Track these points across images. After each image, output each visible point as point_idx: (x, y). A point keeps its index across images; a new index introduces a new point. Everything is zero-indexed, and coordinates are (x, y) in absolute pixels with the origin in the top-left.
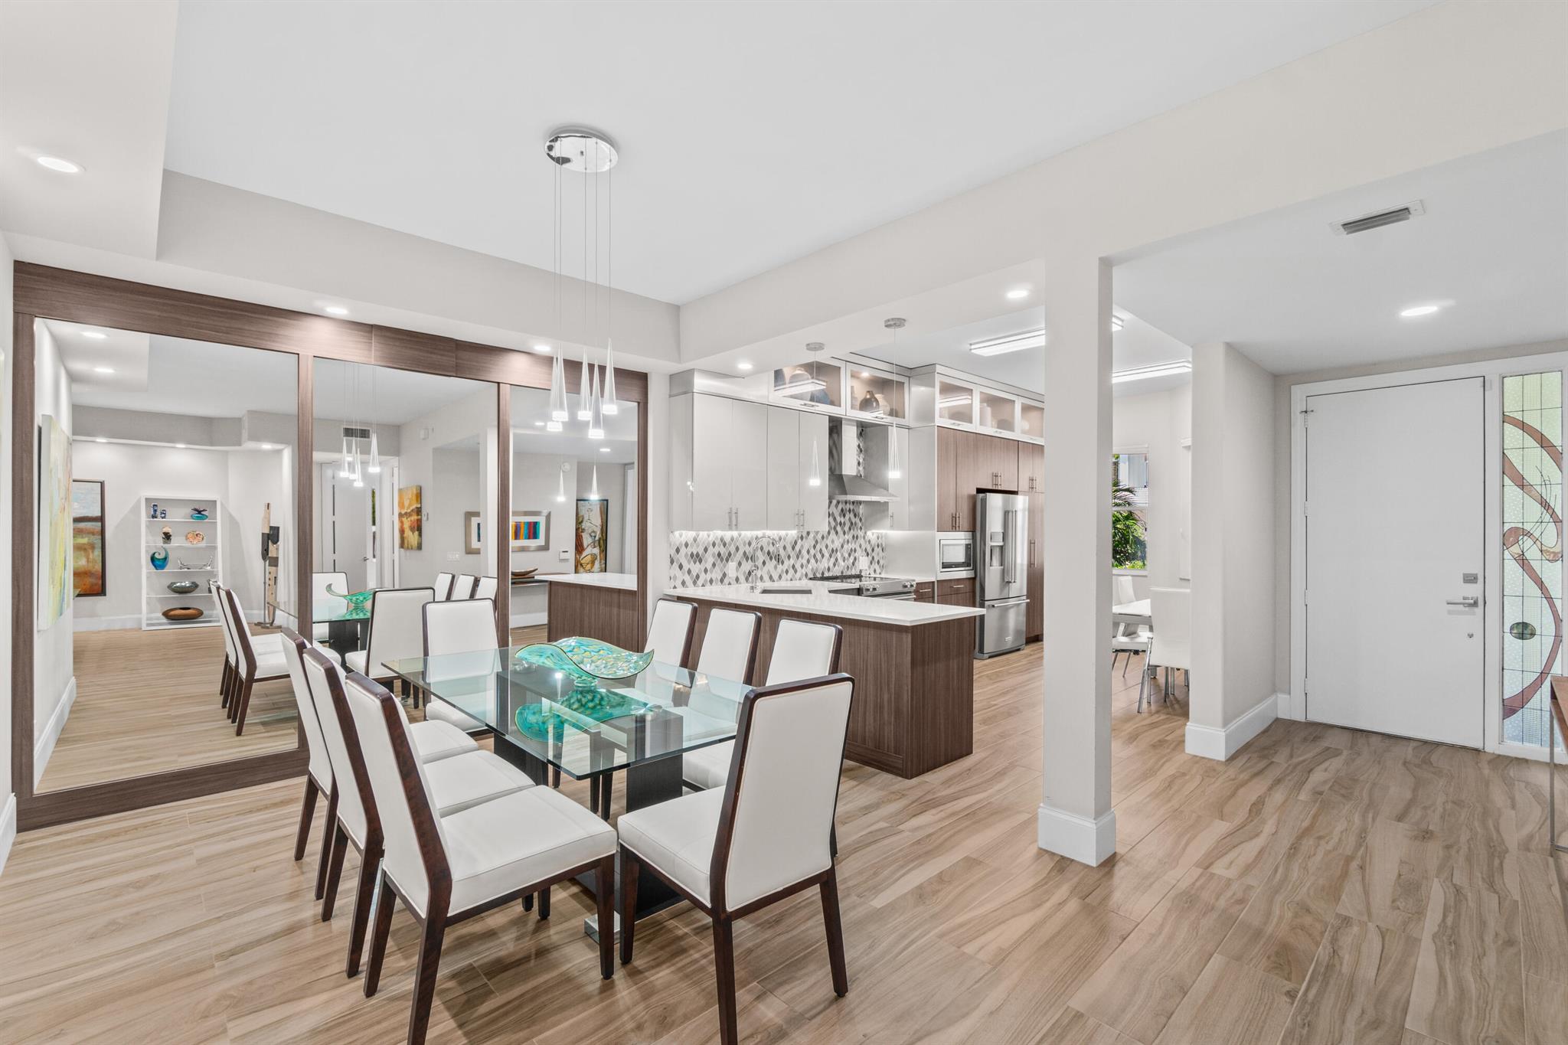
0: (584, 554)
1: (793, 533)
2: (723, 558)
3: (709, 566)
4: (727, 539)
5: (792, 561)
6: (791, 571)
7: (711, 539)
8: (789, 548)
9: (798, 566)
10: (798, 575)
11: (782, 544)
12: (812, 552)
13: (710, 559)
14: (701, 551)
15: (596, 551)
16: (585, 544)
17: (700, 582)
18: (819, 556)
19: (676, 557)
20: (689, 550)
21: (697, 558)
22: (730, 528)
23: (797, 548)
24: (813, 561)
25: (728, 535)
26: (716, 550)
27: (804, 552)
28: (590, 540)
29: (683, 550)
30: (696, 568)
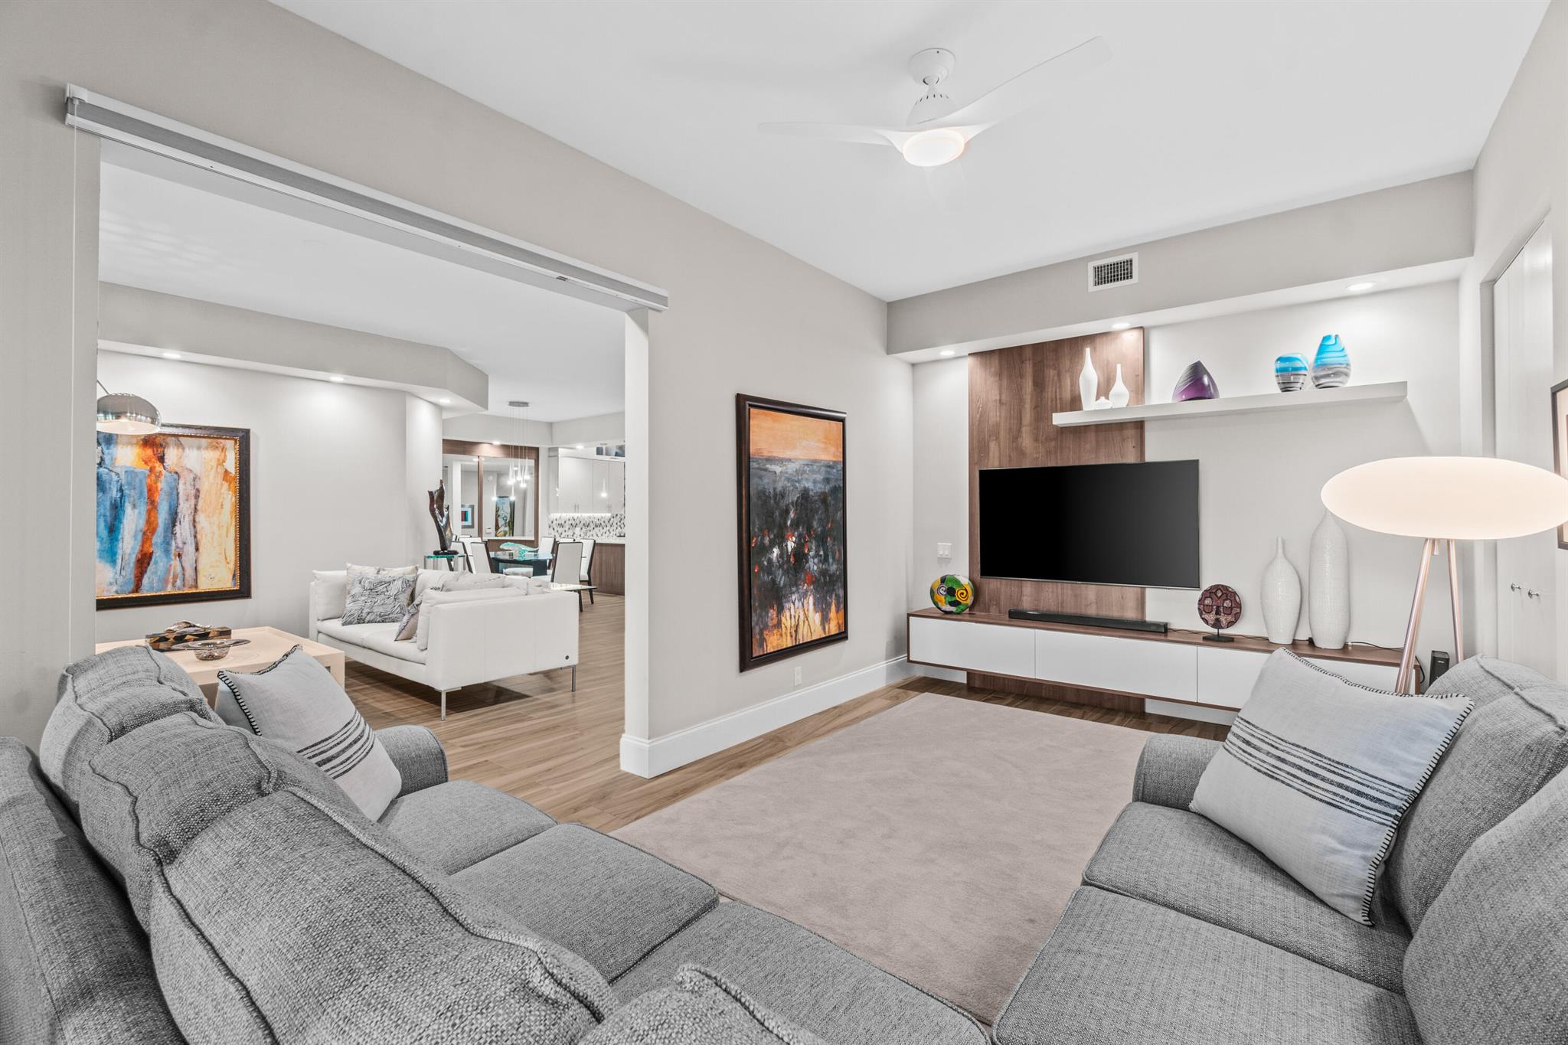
0: (500, 530)
1: (609, 515)
2: (573, 526)
3: (567, 529)
4: (575, 518)
5: (608, 528)
6: (608, 532)
7: (568, 517)
8: (607, 522)
9: (611, 530)
10: (611, 534)
11: (603, 520)
12: (619, 524)
13: (567, 526)
14: (563, 523)
15: (507, 529)
16: (500, 525)
17: (562, 536)
18: (622, 526)
19: (552, 525)
20: (557, 522)
21: (561, 525)
22: (575, 512)
23: (611, 522)
24: (619, 528)
25: (576, 515)
26: (570, 522)
27: (614, 524)
28: (503, 522)
29: (555, 522)
30: (561, 530)
